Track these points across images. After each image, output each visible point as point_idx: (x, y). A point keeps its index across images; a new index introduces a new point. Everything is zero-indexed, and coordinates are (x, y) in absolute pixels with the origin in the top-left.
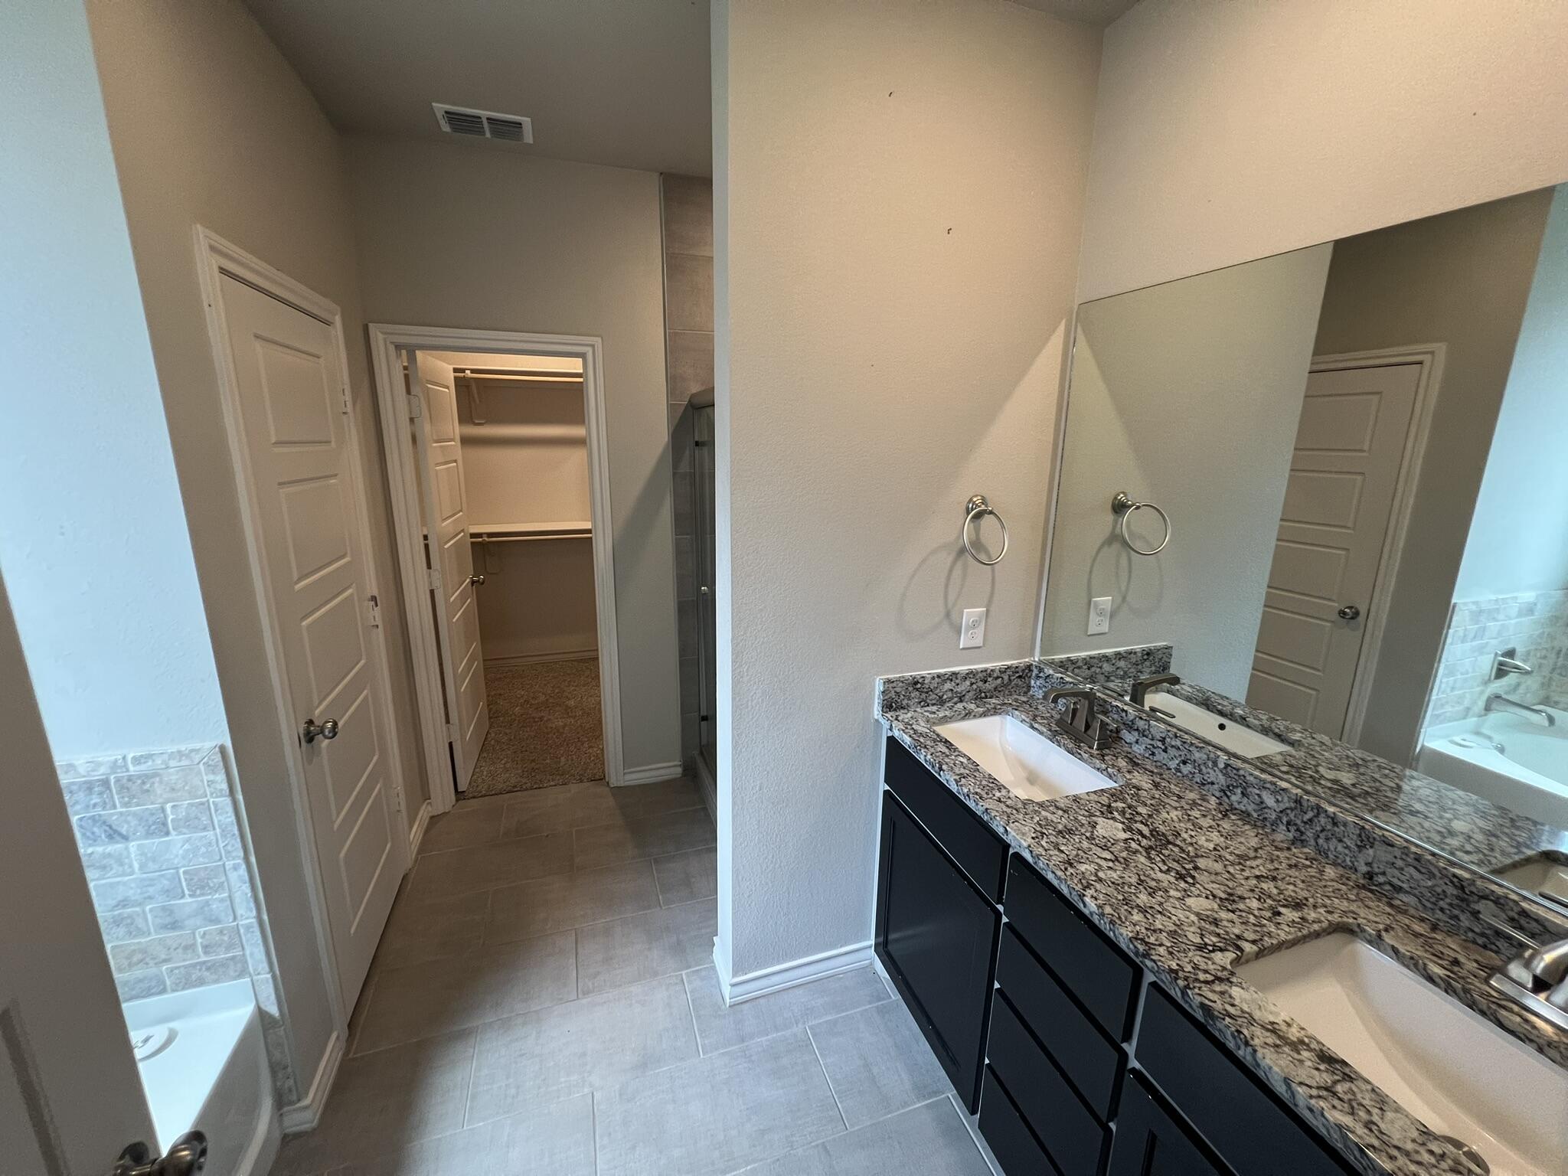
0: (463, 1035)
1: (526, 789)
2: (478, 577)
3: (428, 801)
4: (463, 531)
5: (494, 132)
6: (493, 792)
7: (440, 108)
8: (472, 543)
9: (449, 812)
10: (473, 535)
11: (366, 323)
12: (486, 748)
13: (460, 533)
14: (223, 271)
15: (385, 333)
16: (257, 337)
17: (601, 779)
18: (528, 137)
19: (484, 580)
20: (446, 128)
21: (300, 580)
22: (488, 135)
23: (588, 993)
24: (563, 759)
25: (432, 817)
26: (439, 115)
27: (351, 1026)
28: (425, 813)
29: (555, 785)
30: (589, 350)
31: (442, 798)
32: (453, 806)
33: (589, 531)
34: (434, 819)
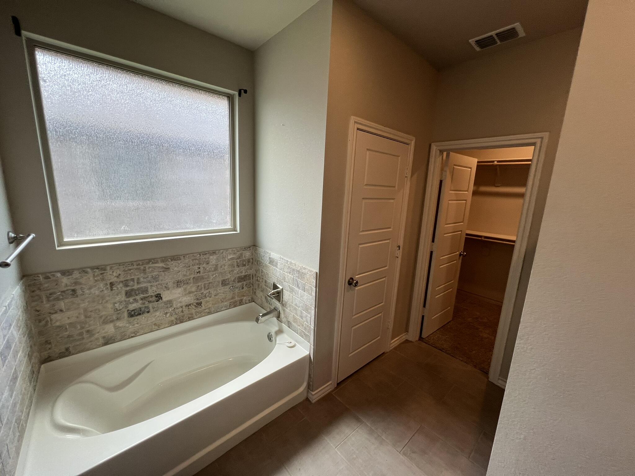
0: (358, 420)
1: (448, 354)
2: (464, 253)
3: (407, 333)
4: (461, 231)
5: (501, 40)
6: (434, 346)
7: (472, 41)
8: (466, 238)
9: (413, 342)
10: (467, 234)
11: (430, 143)
12: (444, 328)
13: (459, 231)
14: (358, 129)
15: (437, 146)
16: (368, 150)
17: (486, 373)
18: (522, 33)
19: (466, 255)
20: (478, 49)
21: (363, 231)
22: (499, 43)
23: (405, 455)
24: (474, 352)
25: (407, 340)
26: (473, 44)
27: (339, 384)
28: (403, 337)
29: (462, 361)
30: (538, 141)
31: (413, 335)
32: (416, 341)
33: (514, 241)
34: (407, 341)
